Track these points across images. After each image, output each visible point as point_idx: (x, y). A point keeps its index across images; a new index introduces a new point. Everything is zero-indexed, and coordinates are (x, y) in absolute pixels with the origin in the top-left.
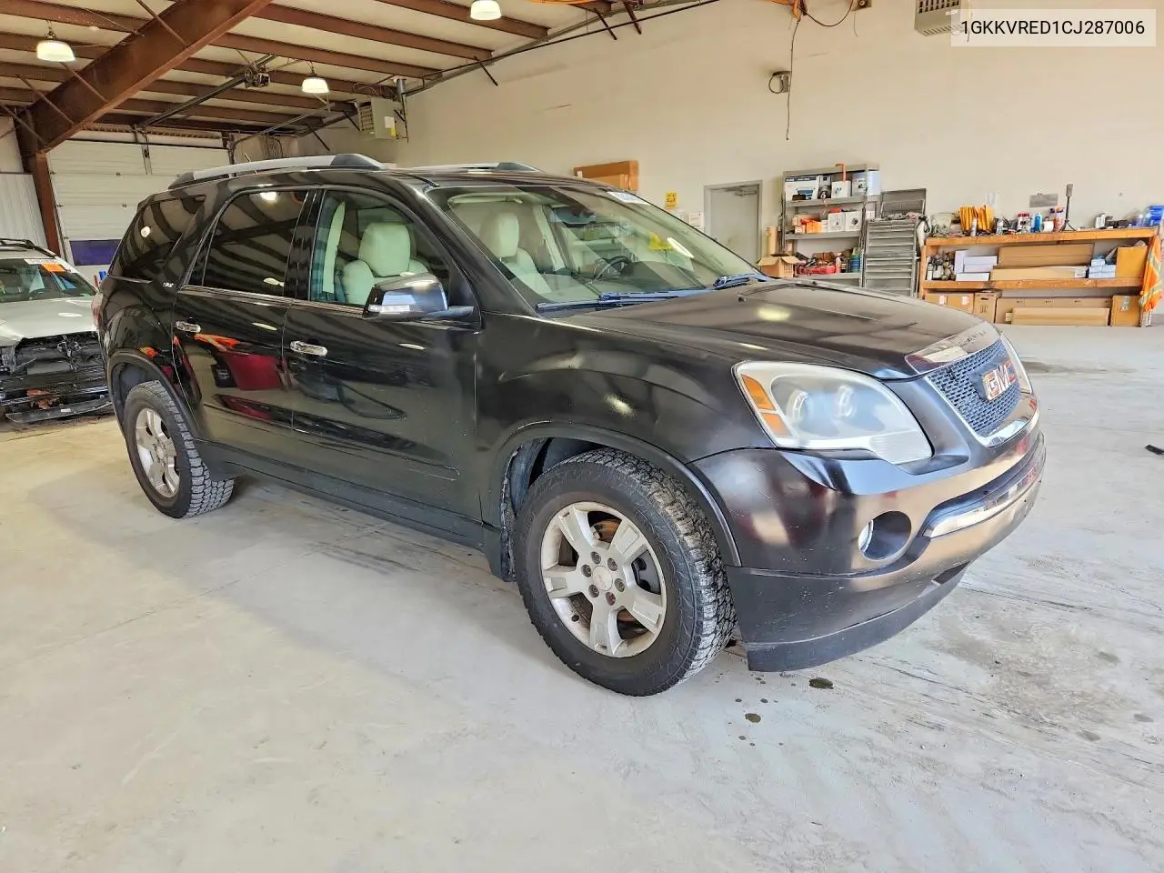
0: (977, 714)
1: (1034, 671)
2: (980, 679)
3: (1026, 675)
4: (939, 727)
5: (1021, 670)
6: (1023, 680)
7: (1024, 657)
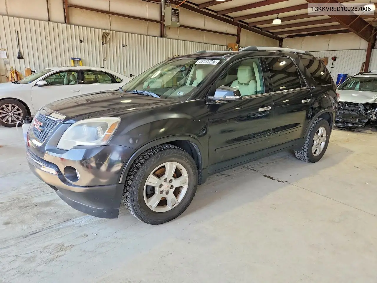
0: (29, 194)
1: (26, 209)
2: (37, 200)
3: (26, 207)
4: (35, 189)
5: (29, 207)
6: (26, 205)
7: (31, 211)
